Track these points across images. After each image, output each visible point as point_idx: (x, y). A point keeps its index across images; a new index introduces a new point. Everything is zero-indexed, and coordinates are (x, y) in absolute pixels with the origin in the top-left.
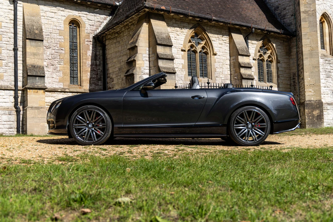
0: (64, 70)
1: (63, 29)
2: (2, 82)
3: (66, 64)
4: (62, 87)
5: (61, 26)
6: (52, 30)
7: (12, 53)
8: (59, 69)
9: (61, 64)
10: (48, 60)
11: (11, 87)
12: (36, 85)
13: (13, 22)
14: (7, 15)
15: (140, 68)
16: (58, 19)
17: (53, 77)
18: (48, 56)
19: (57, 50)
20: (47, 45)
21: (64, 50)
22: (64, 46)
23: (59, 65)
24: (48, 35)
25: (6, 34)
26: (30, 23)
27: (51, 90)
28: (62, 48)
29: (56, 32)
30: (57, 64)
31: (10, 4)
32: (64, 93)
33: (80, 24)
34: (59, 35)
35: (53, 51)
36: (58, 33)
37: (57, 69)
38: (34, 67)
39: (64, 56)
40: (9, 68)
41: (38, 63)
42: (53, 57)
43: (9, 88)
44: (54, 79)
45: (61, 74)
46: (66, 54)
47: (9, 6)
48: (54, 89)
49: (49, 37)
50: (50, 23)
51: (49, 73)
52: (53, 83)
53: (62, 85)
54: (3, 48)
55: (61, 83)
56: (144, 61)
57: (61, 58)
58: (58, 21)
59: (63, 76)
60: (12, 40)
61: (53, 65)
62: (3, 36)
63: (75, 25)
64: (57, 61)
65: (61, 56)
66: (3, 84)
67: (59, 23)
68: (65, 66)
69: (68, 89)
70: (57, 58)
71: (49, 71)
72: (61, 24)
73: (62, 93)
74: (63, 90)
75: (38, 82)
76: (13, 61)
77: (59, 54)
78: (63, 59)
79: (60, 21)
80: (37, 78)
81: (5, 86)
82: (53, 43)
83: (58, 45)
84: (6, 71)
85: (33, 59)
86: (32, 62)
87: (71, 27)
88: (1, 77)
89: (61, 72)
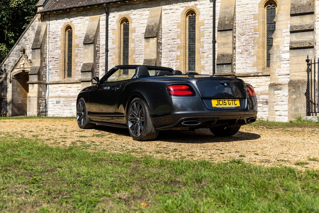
0: (258, 54)
1: (258, 13)
2: (204, 72)
3: (260, 48)
4: (256, 71)
5: (255, 10)
6: (246, 16)
7: (211, 45)
8: (253, 54)
9: (255, 48)
10: (243, 46)
12: (223, 73)
13: (212, 17)
14: (208, 13)
15: (278, 46)
16: (253, 4)
17: (247, 63)
18: (242, 43)
19: (251, 35)
20: (242, 32)
21: (258, 34)
22: (258, 30)
23: (253, 50)
24: (243, 22)
25: (207, 30)
26: (223, 15)
27: (244, 75)
28: (256, 33)
29: (251, 18)
30: (251, 49)
31: (210, 3)
32: (257, 77)
33: (276, 2)
34: (253, 20)
35: (248, 37)
36: (253, 18)
37: (251, 55)
38: (224, 55)
39: (259, 40)
40: (209, 59)
41: (227, 52)
42: (247, 43)
44: (247, 64)
45: (255, 59)
46: (260, 38)
47: (210, 4)
48: (247, 74)
49: (244, 23)
50: (245, 10)
51: (243, 59)
52: (247, 69)
53: (256, 69)
55: (255, 68)
56: (284, 37)
57: (255, 43)
58: (253, 6)
59: (257, 60)
60: (212, 34)
61: (247, 51)
62: (205, 32)
63: (273, 5)
64: (251, 46)
65: (255, 41)
67: (254, 8)
68: (259, 50)
69: (262, 73)
70: (251, 43)
71: (243, 57)
72: (255, 8)
74: (256, 74)
75: (225, 69)
76: (212, 52)
77: (253, 39)
78: (257, 43)
79: (255, 6)
80: (224, 66)
82: (248, 29)
83: (253, 30)
84: (207, 62)
85: (223, 49)
86: (222, 52)
87: (270, 8)
88: (203, 68)
89: (255, 57)
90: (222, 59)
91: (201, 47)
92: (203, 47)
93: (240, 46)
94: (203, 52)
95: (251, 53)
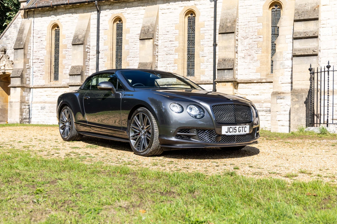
0: (262, 59)
1: (262, 15)
2: (204, 77)
3: (264, 53)
4: (259, 77)
5: (259, 12)
6: (250, 18)
7: (212, 48)
8: (256, 59)
9: (259, 53)
10: (245, 51)
11: (211, 81)
12: (224, 79)
13: (213, 19)
14: (208, 14)
15: (281, 53)
16: (256, 6)
17: (250, 68)
18: (245, 47)
19: (255, 38)
20: (245, 36)
21: (262, 37)
22: (262, 33)
23: (256, 55)
24: (246, 25)
25: (207, 32)
26: (225, 17)
27: (247, 82)
28: (260, 36)
29: (254, 20)
30: (254, 53)
31: (211, 3)
32: (260, 84)
33: (282, 4)
34: (257, 22)
35: (251, 41)
36: (257, 20)
37: (255, 59)
38: (225, 60)
39: (262, 44)
40: (210, 63)
41: (229, 56)
42: (250, 47)
43: (208, 83)
44: (250, 69)
45: (258, 64)
46: (264, 42)
48: (250, 80)
50: (248, 11)
51: (246, 64)
52: (249, 74)
53: (260, 75)
54: (205, 46)
55: (258, 74)
56: (287, 43)
57: (258, 47)
58: (257, 8)
59: (260, 65)
60: (213, 36)
61: (250, 55)
62: (205, 34)
63: (278, 7)
64: (255, 51)
65: (258, 44)
66: (204, 79)
68: (262, 54)
69: (265, 79)
70: (254, 47)
71: (246, 61)
72: (259, 9)
73: (259, 84)
74: (260, 81)
75: (227, 75)
76: (212, 56)
78: (261, 47)
79: (259, 7)
80: (226, 71)
81: (205, 81)
82: (251, 32)
83: (256, 34)
84: (207, 66)
85: (224, 53)
86: (223, 56)
87: (275, 10)
88: (203, 73)
89: (259, 62)
90: (223, 64)
91: (201, 51)
92: (203, 51)
93: (242, 50)
94: (203, 56)
95: (254, 57)
